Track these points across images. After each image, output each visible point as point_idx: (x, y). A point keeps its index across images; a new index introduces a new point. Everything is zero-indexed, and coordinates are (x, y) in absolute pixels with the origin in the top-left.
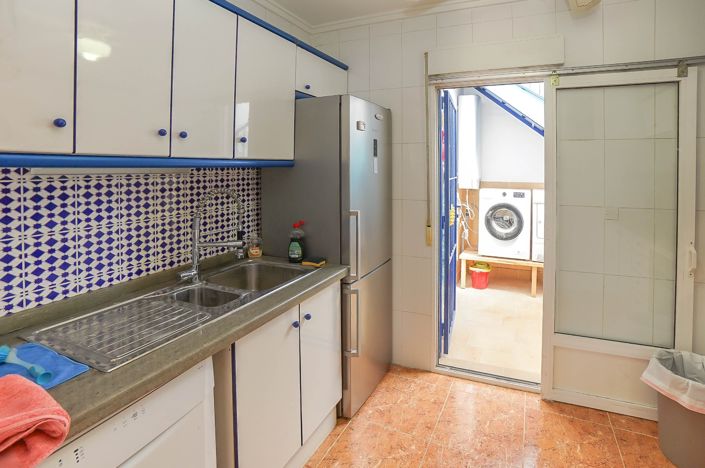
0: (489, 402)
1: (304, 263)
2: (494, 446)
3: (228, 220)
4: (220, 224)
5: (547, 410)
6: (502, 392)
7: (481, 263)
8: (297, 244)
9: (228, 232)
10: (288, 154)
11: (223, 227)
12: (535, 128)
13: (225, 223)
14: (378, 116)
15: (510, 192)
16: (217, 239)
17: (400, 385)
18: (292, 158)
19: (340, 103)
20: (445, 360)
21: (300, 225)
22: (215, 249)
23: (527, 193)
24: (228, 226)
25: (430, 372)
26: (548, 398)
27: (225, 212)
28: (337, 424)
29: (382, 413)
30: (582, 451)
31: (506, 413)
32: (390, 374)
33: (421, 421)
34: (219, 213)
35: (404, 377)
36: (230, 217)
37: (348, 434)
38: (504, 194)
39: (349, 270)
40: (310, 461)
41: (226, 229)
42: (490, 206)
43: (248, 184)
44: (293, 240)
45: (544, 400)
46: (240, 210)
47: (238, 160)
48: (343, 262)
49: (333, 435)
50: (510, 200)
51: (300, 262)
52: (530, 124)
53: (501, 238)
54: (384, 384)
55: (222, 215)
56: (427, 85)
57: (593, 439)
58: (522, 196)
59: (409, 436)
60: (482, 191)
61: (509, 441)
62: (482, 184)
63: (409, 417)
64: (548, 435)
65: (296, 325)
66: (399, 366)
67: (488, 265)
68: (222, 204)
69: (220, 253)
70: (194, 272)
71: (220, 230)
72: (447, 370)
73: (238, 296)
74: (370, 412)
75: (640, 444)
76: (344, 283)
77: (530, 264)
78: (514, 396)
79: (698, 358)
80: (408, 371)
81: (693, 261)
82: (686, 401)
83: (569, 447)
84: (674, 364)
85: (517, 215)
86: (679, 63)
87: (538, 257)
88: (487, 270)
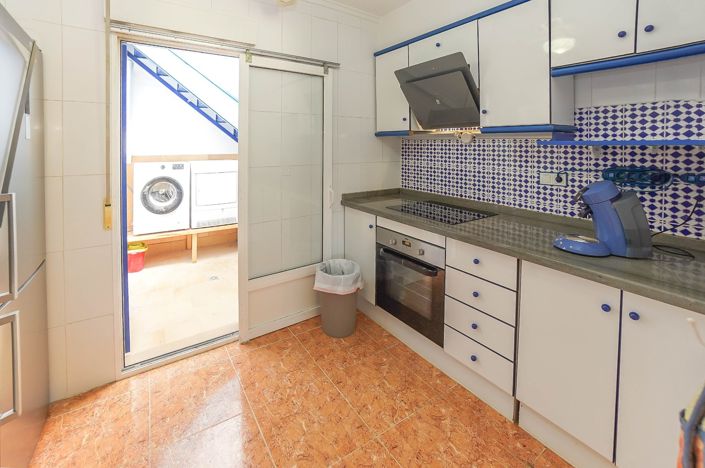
0: (196, 373)
5: (248, 350)
6: (204, 357)
12: (191, 104)
15: (169, 165)
17: (76, 422)
23: (186, 164)
25: (105, 387)
26: (245, 340)
30: (285, 365)
31: (216, 373)
33: (128, 442)
35: (78, 409)
38: (163, 167)
42: (147, 181)
45: (242, 344)
50: (169, 173)
52: (186, 100)
53: (161, 213)
56: (108, 33)
57: (287, 351)
58: (181, 167)
60: (137, 166)
62: (134, 159)
63: (109, 449)
64: (258, 369)
67: (143, 244)
75: (313, 337)
77: (190, 232)
78: (216, 355)
79: (338, 261)
80: (82, 397)
81: (332, 197)
82: (341, 290)
83: (274, 368)
84: (327, 270)
85: (178, 186)
86: (324, 64)
87: (198, 224)
88: (143, 250)
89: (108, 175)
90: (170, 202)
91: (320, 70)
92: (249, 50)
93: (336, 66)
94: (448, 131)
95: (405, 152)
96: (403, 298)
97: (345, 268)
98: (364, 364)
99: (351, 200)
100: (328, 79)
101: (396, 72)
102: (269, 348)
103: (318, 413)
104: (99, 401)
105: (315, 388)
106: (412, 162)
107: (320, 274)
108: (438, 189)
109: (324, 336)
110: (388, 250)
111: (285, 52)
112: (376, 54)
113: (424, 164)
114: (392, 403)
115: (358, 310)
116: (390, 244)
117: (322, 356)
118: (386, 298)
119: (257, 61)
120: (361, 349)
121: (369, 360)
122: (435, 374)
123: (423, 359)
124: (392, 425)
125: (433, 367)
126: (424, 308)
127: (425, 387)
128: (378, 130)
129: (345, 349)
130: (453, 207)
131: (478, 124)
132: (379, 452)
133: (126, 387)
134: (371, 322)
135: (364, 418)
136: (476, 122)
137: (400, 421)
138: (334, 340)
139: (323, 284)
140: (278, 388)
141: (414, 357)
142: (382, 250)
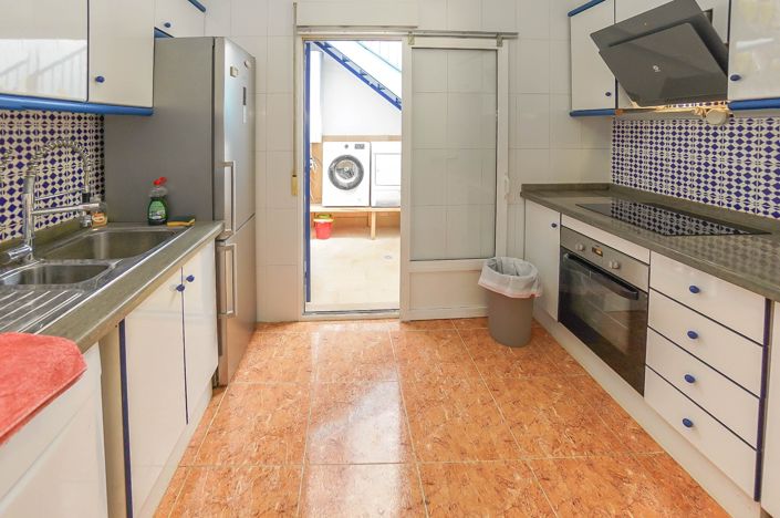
0: (358, 335)
1: (169, 224)
2: (372, 370)
3: (61, 182)
4: (50, 188)
5: (407, 330)
7: (323, 214)
8: (159, 203)
9: (61, 197)
10: (145, 100)
11: (54, 191)
12: (372, 86)
13: (57, 186)
14: (248, 63)
15: (352, 145)
16: (61, 203)
17: (270, 341)
18: (151, 105)
19: (214, 45)
20: (310, 307)
21: (161, 182)
22: (43, 220)
23: (367, 144)
24: (61, 189)
25: (291, 322)
26: (407, 319)
27: (57, 172)
28: (214, 395)
29: (258, 371)
30: (440, 354)
32: (258, 332)
33: (301, 367)
34: (49, 174)
35: (272, 332)
36: (64, 178)
37: (227, 400)
38: (347, 146)
39: (224, 226)
40: (192, 440)
41: (58, 193)
42: (333, 159)
43: (85, 138)
44: (154, 199)
45: (403, 322)
46: (74, 168)
47: (92, 103)
48: (215, 217)
49: (211, 408)
50: (352, 152)
51: (164, 223)
52: (367, 82)
53: (345, 188)
54: (253, 344)
55: (53, 176)
56: (295, 36)
57: (445, 342)
58: (362, 147)
59: (293, 384)
60: (325, 143)
61: (383, 362)
62: (324, 138)
63: (288, 367)
64: (412, 349)
65: (181, 288)
66: (266, 323)
67: (330, 216)
68: (53, 162)
69: (51, 224)
70: (27, 248)
71: (50, 195)
72: (314, 316)
73: (106, 267)
74: (246, 373)
75: (477, 336)
76: (218, 241)
77: (370, 209)
79: (512, 260)
80: (275, 325)
81: (507, 187)
82: (509, 292)
83: (430, 354)
84: (497, 268)
85: (359, 165)
86: (499, 36)
87: (377, 203)
88: (330, 220)
89: (295, 151)
90: (353, 179)
91: (492, 44)
92: (411, 32)
93: (513, 36)
94: (689, 107)
95: (618, 136)
96: (594, 321)
97: (520, 269)
98: (531, 382)
99: (533, 192)
100: (503, 51)
101: (591, 35)
102: (427, 333)
103: (465, 410)
104: (286, 332)
105: (466, 385)
106: (627, 151)
107: (486, 270)
108: (667, 189)
109: (490, 339)
110: (573, 257)
111: (449, 29)
112: (572, 14)
113: (646, 153)
114: (557, 434)
115: (534, 319)
116: (576, 248)
117: (482, 358)
118: (572, 316)
119: (419, 42)
120: (531, 366)
121: (539, 380)
122: (630, 426)
123: (615, 403)
124: (549, 456)
125: (629, 418)
126: (618, 336)
127: (609, 436)
128: (575, 108)
129: (511, 360)
130: (692, 215)
131: (724, 96)
132: (524, 475)
133: (304, 328)
134: (552, 341)
135: (515, 434)
136: (719, 94)
137: (561, 456)
138: (501, 347)
139: (489, 280)
140: (428, 372)
141: (604, 397)
142: (566, 256)
